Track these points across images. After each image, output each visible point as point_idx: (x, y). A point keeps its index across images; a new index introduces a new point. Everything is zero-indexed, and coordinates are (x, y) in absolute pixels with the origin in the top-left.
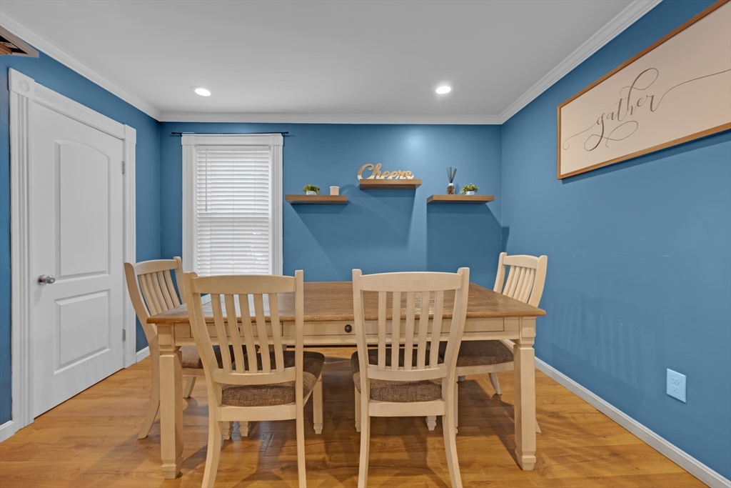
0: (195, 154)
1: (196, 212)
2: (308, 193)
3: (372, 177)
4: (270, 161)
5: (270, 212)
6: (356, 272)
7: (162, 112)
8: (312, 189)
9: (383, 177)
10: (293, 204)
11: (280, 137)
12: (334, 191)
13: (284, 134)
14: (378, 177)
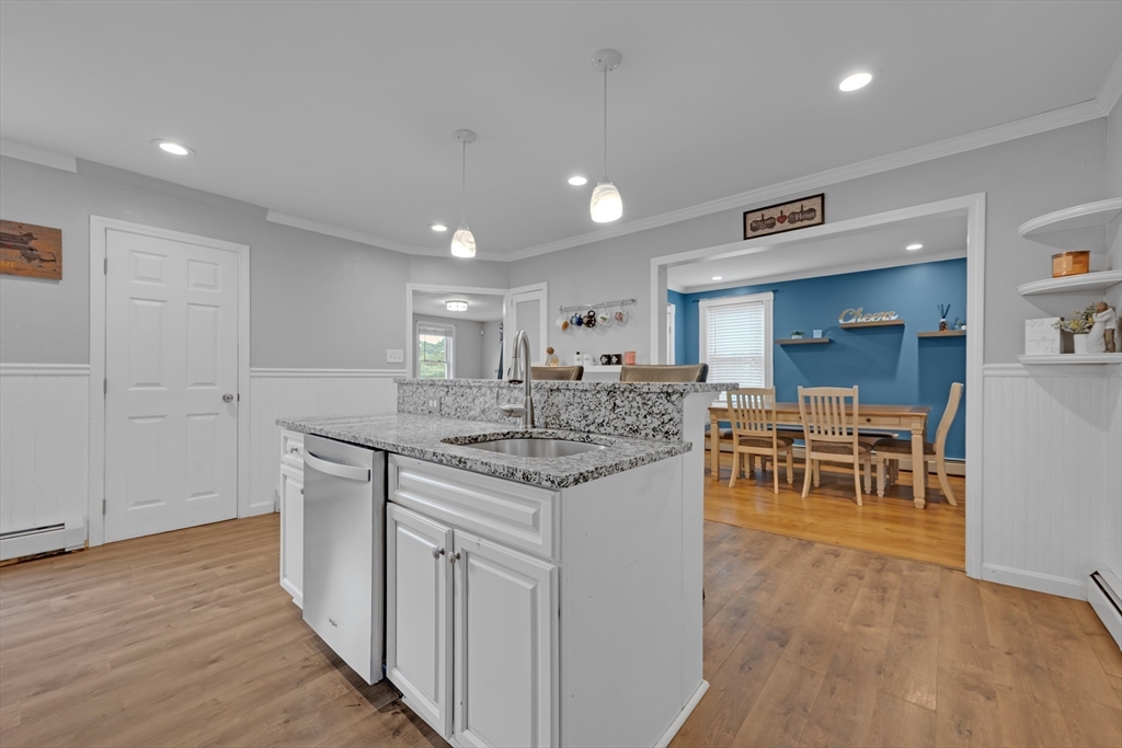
0: (708, 313)
1: (708, 351)
2: (793, 337)
3: (853, 321)
4: (763, 313)
5: (763, 352)
6: (800, 388)
7: (687, 288)
8: (797, 334)
9: (864, 320)
10: (783, 346)
11: (770, 295)
12: (817, 335)
13: (774, 292)
14: (859, 320)
